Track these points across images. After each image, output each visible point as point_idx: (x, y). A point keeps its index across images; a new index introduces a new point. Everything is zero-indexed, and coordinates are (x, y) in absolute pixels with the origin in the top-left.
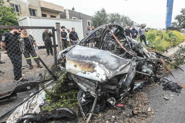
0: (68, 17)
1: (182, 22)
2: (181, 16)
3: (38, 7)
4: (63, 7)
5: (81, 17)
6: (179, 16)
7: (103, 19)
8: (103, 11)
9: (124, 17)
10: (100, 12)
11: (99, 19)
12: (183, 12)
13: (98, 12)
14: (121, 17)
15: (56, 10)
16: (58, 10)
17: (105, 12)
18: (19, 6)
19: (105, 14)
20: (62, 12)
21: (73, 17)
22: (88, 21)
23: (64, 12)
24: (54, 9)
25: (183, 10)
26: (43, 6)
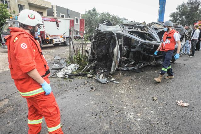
0: (56, 13)
1: (178, 20)
2: (177, 13)
3: (25, 3)
4: (51, 3)
5: (69, 13)
6: (174, 13)
7: (94, 18)
8: (94, 10)
9: (114, 16)
10: (91, 11)
11: (90, 18)
12: (179, 9)
13: (89, 11)
14: (111, 17)
15: (44, 6)
16: (45, 6)
17: (96, 11)
18: (9, 2)
19: (96, 13)
20: (49, 8)
21: (60, 14)
22: (76, 18)
23: (51, 8)
24: (42, 5)
25: (179, 6)
26: (31, 2)
